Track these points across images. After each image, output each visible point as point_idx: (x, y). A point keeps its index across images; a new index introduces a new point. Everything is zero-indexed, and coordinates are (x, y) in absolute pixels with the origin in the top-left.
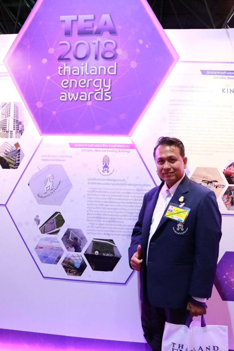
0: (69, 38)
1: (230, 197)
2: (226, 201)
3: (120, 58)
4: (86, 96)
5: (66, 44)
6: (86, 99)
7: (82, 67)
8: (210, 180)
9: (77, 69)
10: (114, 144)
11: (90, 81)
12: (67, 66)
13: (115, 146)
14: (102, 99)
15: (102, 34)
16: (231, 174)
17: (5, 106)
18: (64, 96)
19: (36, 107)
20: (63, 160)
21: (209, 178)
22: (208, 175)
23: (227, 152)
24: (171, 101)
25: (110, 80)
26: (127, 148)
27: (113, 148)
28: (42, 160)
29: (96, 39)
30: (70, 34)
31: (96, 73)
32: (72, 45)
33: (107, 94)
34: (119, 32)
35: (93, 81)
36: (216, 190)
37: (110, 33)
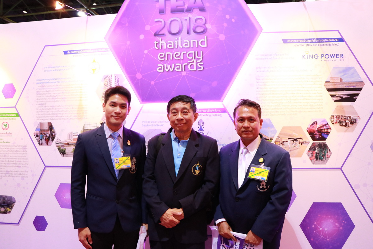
0: (163, 16)
1: (315, 152)
2: (311, 156)
3: (209, 31)
4: (180, 67)
5: (160, 21)
6: (180, 70)
7: (176, 42)
8: (295, 138)
9: (171, 43)
10: (207, 109)
11: (183, 54)
12: (162, 41)
13: (209, 111)
14: (195, 69)
15: (192, 11)
16: (315, 131)
17: (107, 78)
18: (160, 68)
19: (136, 78)
20: (162, 125)
21: (295, 136)
22: (294, 133)
23: (309, 112)
24: (257, 68)
25: (201, 52)
26: (219, 112)
27: (207, 112)
28: (143, 125)
29: (187, 16)
30: (164, 13)
31: (189, 46)
32: (166, 22)
33: (200, 65)
34: (207, 9)
35: (186, 53)
36: (301, 146)
37: (200, 10)
